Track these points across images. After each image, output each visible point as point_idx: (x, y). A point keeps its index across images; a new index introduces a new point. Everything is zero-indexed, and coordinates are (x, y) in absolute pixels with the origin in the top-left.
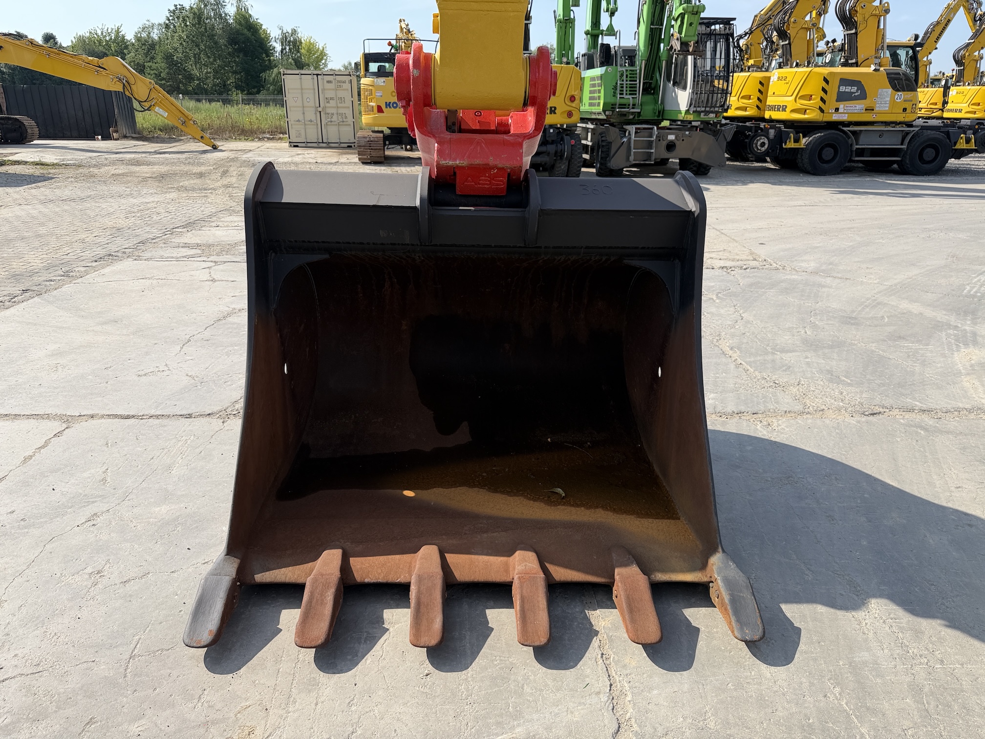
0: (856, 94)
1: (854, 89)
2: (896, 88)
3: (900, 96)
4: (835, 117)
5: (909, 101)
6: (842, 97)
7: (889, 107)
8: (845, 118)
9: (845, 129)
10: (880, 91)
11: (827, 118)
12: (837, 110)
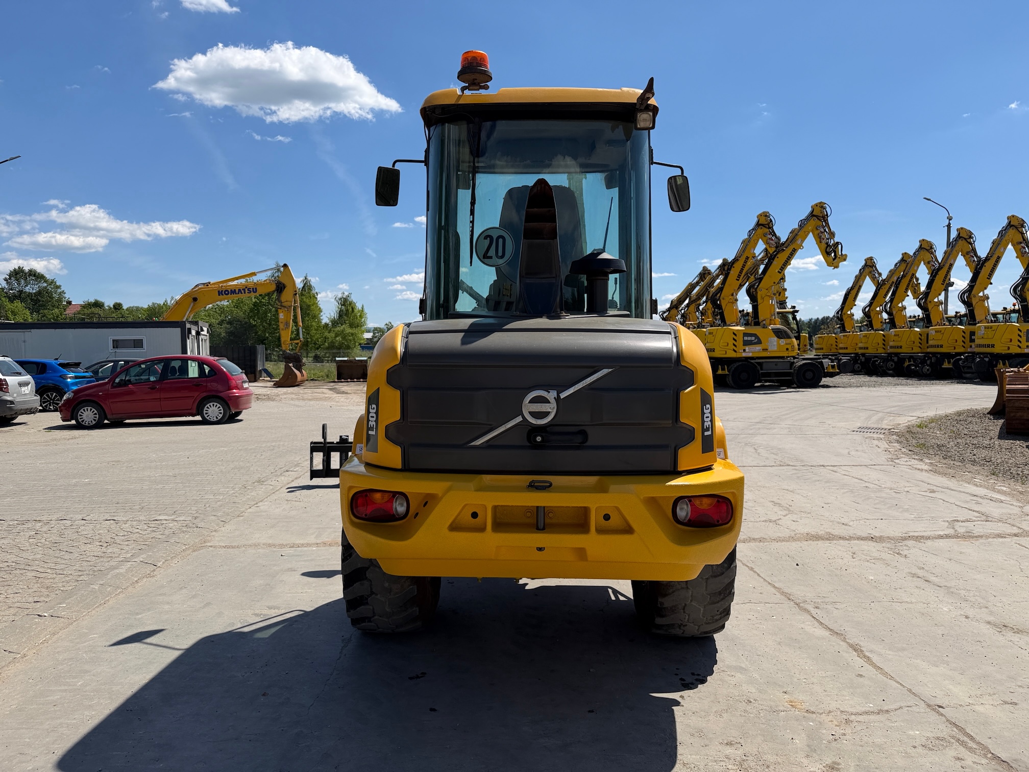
0: (755, 341)
1: (753, 338)
2: (779, 337)
3: (783, 342)
4: (744, 355)
5: (789, 344)
6: (746, 343)
7: (777, 348)
8: (750, 355)
9: (752, 361)
10: (769, 339)
11: (738, 355)
12: (744, 350)
